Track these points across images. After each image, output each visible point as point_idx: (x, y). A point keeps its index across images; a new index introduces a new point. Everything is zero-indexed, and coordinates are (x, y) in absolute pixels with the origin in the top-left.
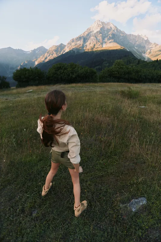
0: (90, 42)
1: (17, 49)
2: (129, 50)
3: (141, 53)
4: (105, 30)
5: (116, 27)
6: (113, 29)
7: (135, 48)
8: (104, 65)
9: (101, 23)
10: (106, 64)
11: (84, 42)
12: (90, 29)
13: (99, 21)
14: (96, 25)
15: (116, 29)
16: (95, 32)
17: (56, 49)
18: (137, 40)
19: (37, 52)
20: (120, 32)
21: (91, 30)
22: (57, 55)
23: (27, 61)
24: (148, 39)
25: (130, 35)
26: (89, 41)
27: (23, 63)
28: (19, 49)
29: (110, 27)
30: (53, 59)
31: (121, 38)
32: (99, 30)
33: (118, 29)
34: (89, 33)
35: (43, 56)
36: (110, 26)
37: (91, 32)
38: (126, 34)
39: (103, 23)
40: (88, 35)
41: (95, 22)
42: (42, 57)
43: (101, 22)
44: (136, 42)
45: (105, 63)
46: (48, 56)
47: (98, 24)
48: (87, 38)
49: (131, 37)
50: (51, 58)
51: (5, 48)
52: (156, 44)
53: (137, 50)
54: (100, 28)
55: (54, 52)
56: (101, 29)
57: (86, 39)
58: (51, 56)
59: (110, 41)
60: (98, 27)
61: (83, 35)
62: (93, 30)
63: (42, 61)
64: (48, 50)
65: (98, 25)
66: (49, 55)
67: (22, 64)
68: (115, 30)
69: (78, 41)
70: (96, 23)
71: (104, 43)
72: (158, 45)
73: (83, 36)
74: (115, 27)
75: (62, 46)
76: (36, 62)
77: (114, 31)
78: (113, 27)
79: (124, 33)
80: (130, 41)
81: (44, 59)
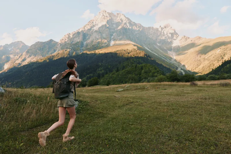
0: (92, 39)
2: (149, 48)
3: (166, 51)
4: (113, 23)
5: (129, 19)
6: (124, 22)
7: (156, 45)
8: (98, 72)
9: (107, 15)
10: (101, 71)
11: (83, 40)
12: (93, 22)
13: (105, 12)
14: (100, 16)
15: (128, 21)
16: (100, 25)
17: (41, 48)
18: (159, 34)
19: (10, 49)
20: (135, 24)
21: (94, 24)
24: (175, 31)
25: (149, 28)
26: (90, 39)
29: (121, 20)
30: (34, 63)
31: (136, 33)
32: (104, 23)
33: (132, 21)
34: (92, 27)
35: (20, 57)
36: (121, 18)
37: (94, 26)
38: (144, 27)
39: (110, 14)
40: (90, 30)
41: (100, 13)
42: (18, 57)
43: (107, 13)
44: (159, 36)
45: (100, 69)
46: (29, 57)
47: (104, 15)
48: (89, 33)
49: (151, 30)
50: (32, 61)
52: (186, 37)
53: (160, 47)
54: (106, 20)
55: (38, 51)
56: (108, 22)
57: (87, 35)
58: (32, 57)
59: (121, 37)
60: (104, 20)
61: (83, 29)
62: (97, 23)
63: (16, 63)
64: (28, 49)
65: (104, 17)
66: (30, 56)
68: (127, 23)
69: (76, 37)
70: (102, 14)
71: (112, 40)
72: (189, 38)
73: (82, 31)
74: (127, 19)
75: (51, 44)
76: (5, 64)
77: (125, 24)
78: (124, 18)
79: (140, 26)
80: (149, 37)
81: (21, 61)
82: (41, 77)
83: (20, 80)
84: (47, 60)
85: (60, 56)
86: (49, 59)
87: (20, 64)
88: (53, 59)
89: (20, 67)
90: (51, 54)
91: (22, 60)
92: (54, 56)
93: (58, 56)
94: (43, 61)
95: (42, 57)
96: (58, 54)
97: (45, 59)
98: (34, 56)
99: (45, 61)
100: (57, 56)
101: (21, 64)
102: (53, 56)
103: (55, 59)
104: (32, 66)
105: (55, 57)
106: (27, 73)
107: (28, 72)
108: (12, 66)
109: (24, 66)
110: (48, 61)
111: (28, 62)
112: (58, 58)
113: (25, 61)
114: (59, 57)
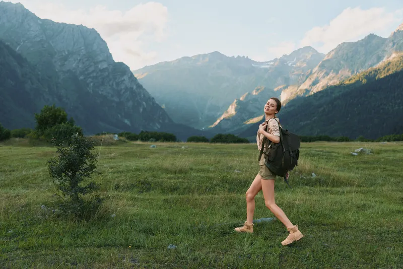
1: (236, 57)
17: (350, 55)
19: (290, 65)
22: (353, 72)
23: (257, 90)
27: (245, 96)
28: (241, 56)
30: (335, 87)
35: (307, 77)
46: (324, 77)
50: (331, 83)
51: (205, 55)
55: (342, 62)
58: (331, 75)
63: (301, 90)
64: (326, 58)
66: (327, 74)
67: (241, 99)
75: (372, 43)
76: (282, 93)
81: (310, 86)
82: (350, 115)
83: (309, 122)
84: (362, 80)
85: (393, 69)
86: (367, 77)
87: (307, 91)
88: (377, 78)
89: (307, 96)
90: (371, 66)
91: (311, 83)
92: (379, 70)
93: (389, 70)
94: (353, 81)
95: (352, 74)
96: (389, 63)
97: (357, 79)
98: (335, 74)
99: (357, 82)
100: (386, 69)
101: (310, 90)
102: (376, 71)
103: (383, 76)
104: (332, 93)
105: (381, 73)
106: (322, 109)
107: (325, 107)
108: (293, 96)
109: (316, 95)
110: (364, 81)
111: (324, 87)
112: (388, 74)
113: (318, 85)
114: (390, 72)
